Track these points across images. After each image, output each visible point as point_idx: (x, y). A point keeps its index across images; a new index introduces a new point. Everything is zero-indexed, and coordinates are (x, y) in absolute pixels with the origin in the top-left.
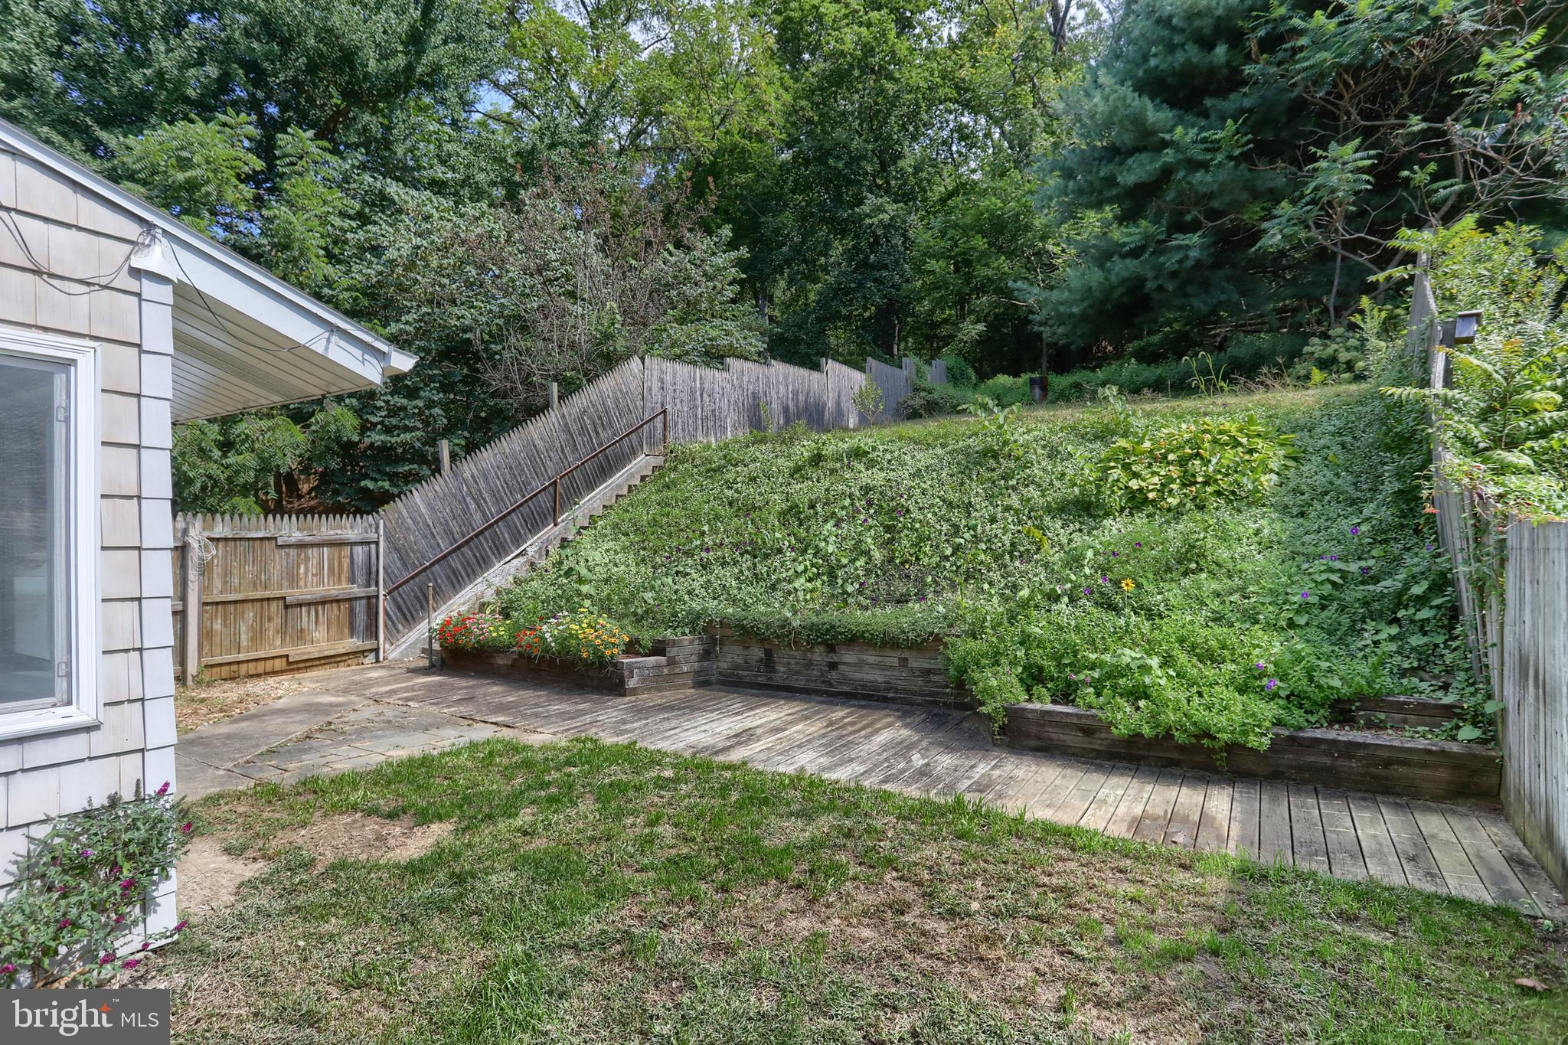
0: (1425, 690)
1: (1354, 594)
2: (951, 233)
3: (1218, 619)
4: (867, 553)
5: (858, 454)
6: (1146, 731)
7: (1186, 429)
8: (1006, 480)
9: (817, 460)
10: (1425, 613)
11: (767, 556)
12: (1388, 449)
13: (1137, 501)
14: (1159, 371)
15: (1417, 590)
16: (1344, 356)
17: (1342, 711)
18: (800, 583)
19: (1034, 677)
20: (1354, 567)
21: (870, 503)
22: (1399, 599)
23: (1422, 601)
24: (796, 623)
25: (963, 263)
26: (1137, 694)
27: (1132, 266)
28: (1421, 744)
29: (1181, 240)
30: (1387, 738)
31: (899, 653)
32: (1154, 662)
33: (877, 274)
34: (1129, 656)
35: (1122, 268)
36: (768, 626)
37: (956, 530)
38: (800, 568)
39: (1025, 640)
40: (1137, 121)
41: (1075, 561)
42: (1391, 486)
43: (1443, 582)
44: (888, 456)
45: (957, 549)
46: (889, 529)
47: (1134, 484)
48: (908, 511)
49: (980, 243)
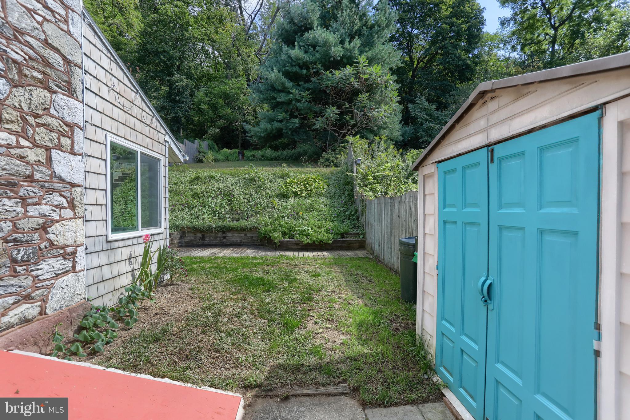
0: (354, 231)
1: (343, 214)
2: (209, 95)
3: (319, 220)
4: (224, 207)
5: (212, 177)
6: (310, 242)
7: (303, 177)
8: (260, 188)
9: (197, 178)
10: (354, 217)
11: (193, 208)
12: (345, 184)
13: (296, 195)
15: (353, 213)
16: (331, 159)
17: (343, 235)
18: (206, 216)
19: (284, 234)
20: (342, 209)
21: (221, 193)
22: (350, 215)
23: (353, 215)
24: (214, 226)
25: (214, 108)
26: (307, 235)
27: (279, 125)
28: (355, 239)
29: (293, 120)
30: (350, 239)
31: (244, 233)
32: (310, 229)
33: (180, 105)
34: (304, 228)
35: (276, 125)
36: (204, 227)
37: (249, 201)
38: (205, 212)
39: (281, 226)
40: (283, 84)
41: (286, 208)
42: (347, 193)
43: (356, 211)
44: (222, 179)
45: (251, 206)
46: (229, 200)
47: (294, 190)
48: (234, 195)
49: (221, 101)
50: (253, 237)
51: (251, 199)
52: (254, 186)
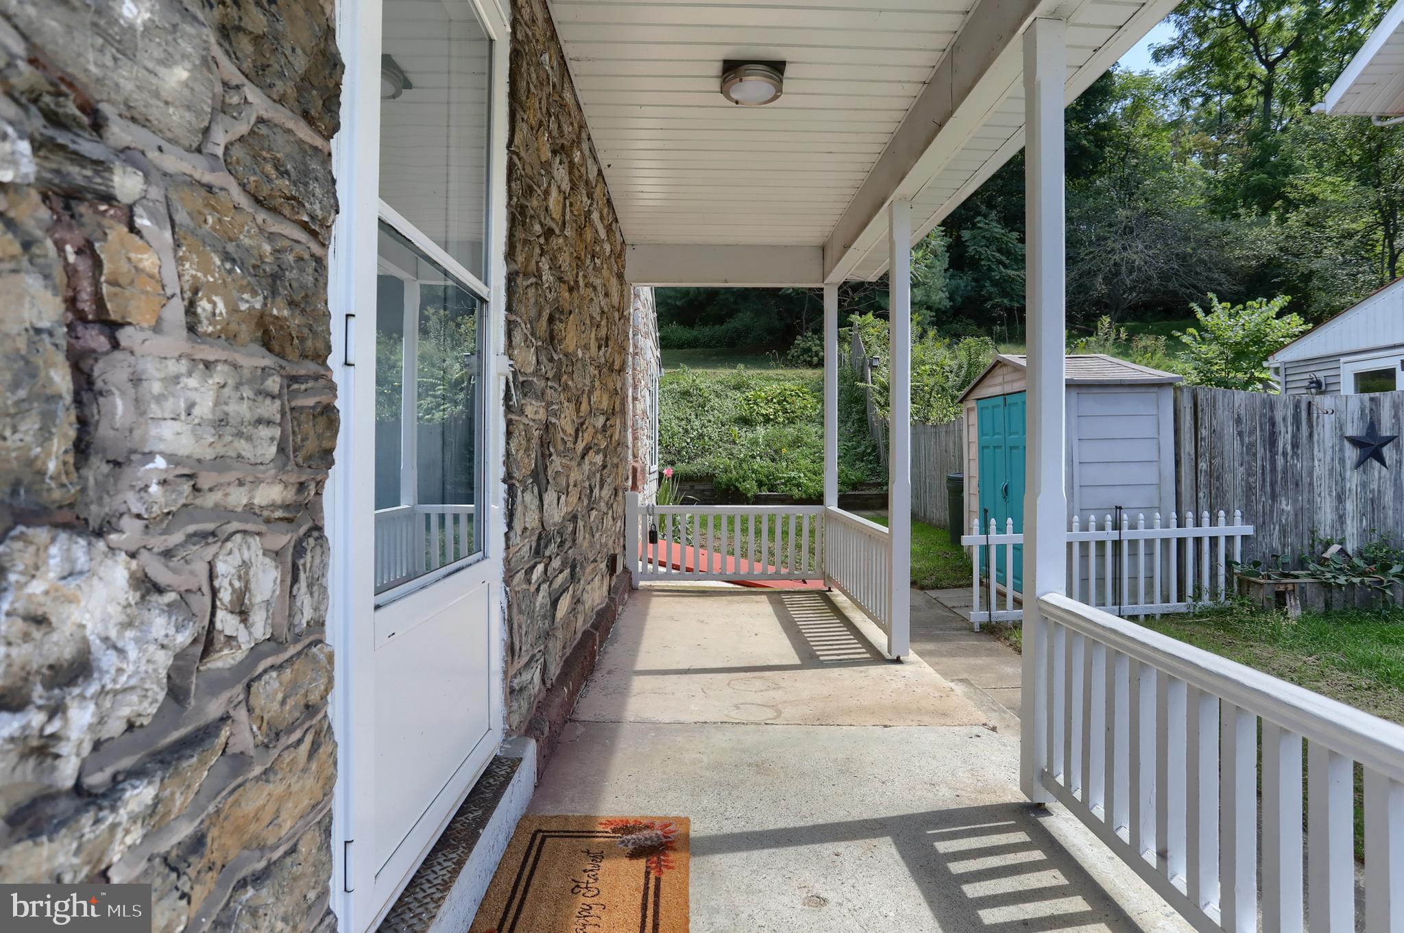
0: (874, 480)
1: (853, 452)
3: (813, 462)
6: (804, 496)
7: (775, 387)
8: (703, 408)
10: (871, 458)
12: (852, 402)
13: (767, 420)
14: (695, 333)
15: (869, 451)
17: (855, 486)
19: (760, 484)
20: (850, 444)
22: (864, 454)
23: (869, 454)
26: (799, 485)
28: (875, 492)
30: (867, 492)
31: (691, 483)
32: (802, 475)
34: (793, 474)
37: (686, 431)
39: (754, 471)
41: (755, 442)
42: (855, 416)
43: (875, 448)
47: (764, 412)
50: (704, 490)
51: (689, 427)
52: (690, 405)
